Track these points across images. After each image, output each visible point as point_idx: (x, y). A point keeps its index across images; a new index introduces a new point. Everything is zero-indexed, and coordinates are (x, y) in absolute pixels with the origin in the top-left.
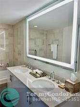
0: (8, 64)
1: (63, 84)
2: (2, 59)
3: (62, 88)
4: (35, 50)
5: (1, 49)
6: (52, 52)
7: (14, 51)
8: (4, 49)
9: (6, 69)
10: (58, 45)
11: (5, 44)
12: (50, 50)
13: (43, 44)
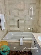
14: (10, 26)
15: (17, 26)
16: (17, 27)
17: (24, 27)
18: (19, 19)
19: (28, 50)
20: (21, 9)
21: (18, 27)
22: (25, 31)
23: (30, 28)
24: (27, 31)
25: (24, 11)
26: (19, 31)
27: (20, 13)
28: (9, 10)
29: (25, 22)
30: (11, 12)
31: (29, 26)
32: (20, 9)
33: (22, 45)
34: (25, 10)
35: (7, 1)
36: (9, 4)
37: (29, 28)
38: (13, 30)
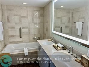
0: (39, 37)
1: (80, 59)
2: (35, 34)
3: (78, 62)
4: (61, 27)
5: (36, 26)
6: (77, 29)
7: (44, 28)
8: (38, 26)
9: (37, 41)
10: (83, 23)
11: (38, 22)
12: (75, 27)
13: (69, 22)
14: (10, 37)
15: (19, 36)
16: (19, 38)
17: (29, 36)
18: (21, 27)
19: (34, 60)
20: (24, 16)
21: (21, 37)
22: (30, 42)
23: (36, 38)
24: (32, 42)
25: (27, 18)
26: (21, 42)
27: (23, 20)
28: (7, 16)
29: (29, 31)
30: (10, 18)
31: (35, 35)
32: (22, 16)
33: (27, 54)
34: (29, 17)
35: (6, 6)
36: (8, 9)
37: (34, 38)
38: (13, 42)
